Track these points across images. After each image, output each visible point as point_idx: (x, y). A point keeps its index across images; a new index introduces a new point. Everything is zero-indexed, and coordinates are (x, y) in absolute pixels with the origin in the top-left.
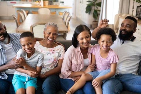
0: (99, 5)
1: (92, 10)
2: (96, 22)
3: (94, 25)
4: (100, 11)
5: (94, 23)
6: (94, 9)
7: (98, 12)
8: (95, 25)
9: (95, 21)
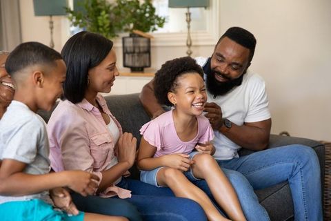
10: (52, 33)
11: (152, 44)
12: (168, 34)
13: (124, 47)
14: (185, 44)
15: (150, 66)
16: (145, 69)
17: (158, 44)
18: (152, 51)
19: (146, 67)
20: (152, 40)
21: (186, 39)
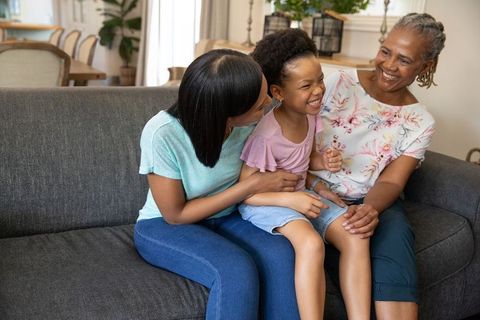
0: (137, 24)
1: (115, 38)
2: (130, 70)
3: (123, 75)
4: (138, 40)
5: (125, 70)
6: (123, 35)
7: (134, 43)
8: (127, 76)
9: (127, 67)
10: (251, 8)
11: (345, 27)
12: (369, 16)
13: (313, 28)
14: (378, 29)
15: (339, 51)
16: (334, 55)
17: (352, 28)
18: (344, 34)
19: (335, 52)
20: (345, 23)
21: (380, 24)
